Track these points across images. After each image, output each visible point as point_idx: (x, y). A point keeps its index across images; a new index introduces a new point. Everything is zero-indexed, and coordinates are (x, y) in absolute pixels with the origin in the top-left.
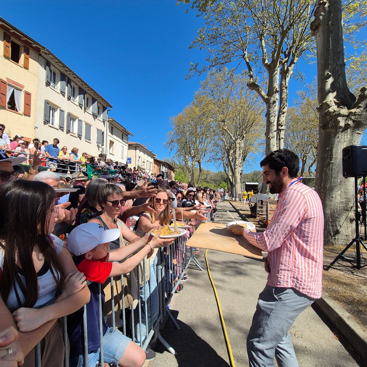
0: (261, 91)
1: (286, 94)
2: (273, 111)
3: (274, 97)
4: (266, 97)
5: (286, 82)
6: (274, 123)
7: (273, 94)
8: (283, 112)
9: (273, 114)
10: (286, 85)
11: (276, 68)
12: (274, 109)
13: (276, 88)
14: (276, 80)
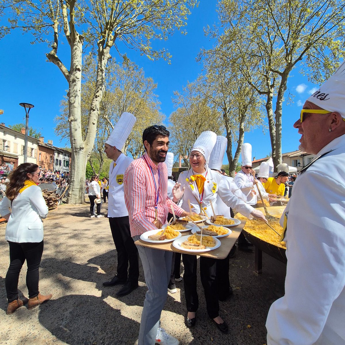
0: (61, 66)
1: (101, 77)
2: (73, 91)
3: (74, 75)
4: (67, 74)
5: (101, 64)
6: (74, 104)
7: (73, 71)
8: (96, 95)
9: (73, 93)
10: (101, 68)
11: (75, 43)
12: (74, 89)
13: (75, 65)
14: (76, 56)
